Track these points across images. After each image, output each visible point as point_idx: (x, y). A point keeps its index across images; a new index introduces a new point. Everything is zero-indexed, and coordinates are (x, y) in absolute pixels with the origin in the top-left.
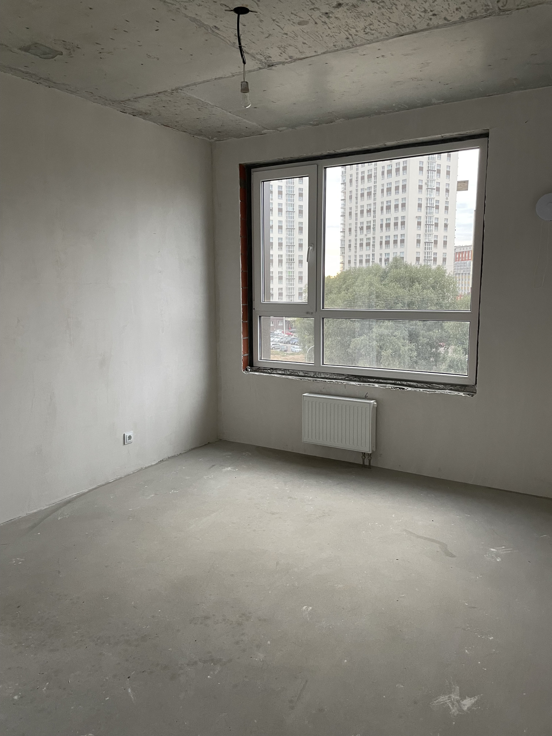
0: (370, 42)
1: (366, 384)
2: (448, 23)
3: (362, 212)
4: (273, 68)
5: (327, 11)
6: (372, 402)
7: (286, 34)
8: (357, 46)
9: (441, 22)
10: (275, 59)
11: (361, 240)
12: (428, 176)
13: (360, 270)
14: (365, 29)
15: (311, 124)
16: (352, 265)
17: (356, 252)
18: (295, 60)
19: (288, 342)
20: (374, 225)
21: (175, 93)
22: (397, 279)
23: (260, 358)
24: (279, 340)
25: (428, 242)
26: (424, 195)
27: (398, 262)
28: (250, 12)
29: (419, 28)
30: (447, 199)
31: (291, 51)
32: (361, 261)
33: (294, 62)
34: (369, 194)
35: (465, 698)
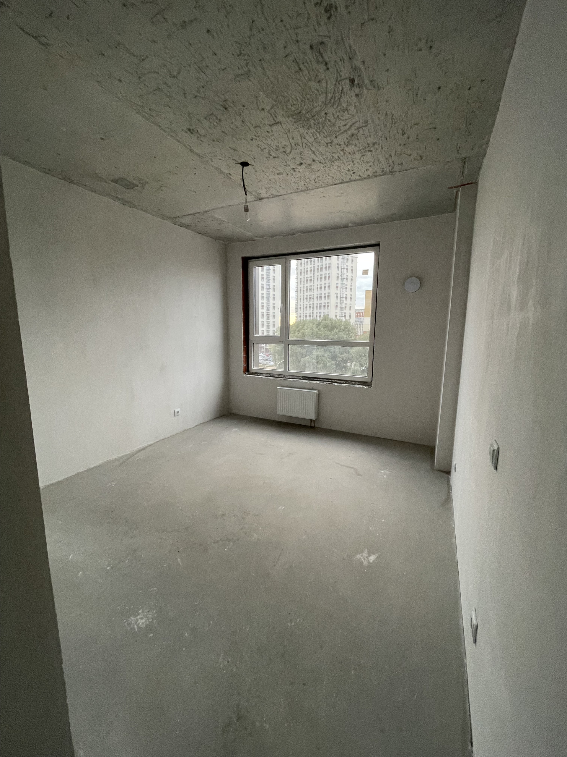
0: (318, 188)
1: (313, 382)
2: (361, 179)
3: (307, 290)
4: (262, 200)
5: (294, 167)
6: (316, 391)
7: (270, 180)
8: (310, 189)
9: (358, 178)
10: (263, 195)
11: (307, 305)
12: (342, 271)
13: (306, 321)
14: (315, 179)
15: (282, 235)
16: (302, 318)
17: (303, 311)
18: (275, 197)
19: (267, 360)
20: (313, 297)
21: (205, 214)
22: (326, 326)
23: (253, 367)
24: (262, 358)
25: (342, 307)
26: (339, 282)
27: (326, 317)
28: (249, 166)
29: (345, 181)
30: (351, 284)
31: (273, 191)
32: (306, 316)
33: (274, 197)
34: (311, 280)
35: (371, 555)
